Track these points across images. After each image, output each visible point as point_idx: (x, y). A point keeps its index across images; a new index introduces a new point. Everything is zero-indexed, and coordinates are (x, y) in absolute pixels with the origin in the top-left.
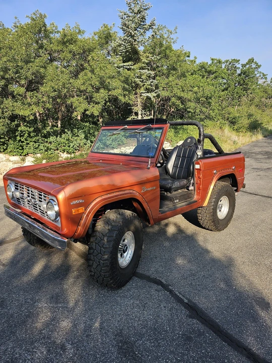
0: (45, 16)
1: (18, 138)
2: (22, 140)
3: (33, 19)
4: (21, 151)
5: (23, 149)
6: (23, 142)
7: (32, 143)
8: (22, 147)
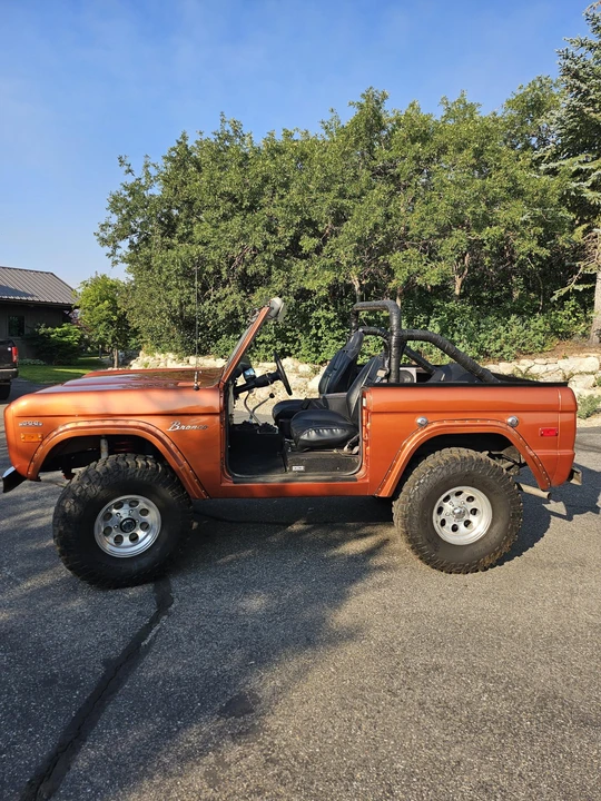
0: (385, 97)
1: (314, 331)
2: (320, 335)
3: (361, 107)
4: (314, 355)
5: (317, 351)
6: (320, 339)
7: (331, 341)
8: (317, 346)
